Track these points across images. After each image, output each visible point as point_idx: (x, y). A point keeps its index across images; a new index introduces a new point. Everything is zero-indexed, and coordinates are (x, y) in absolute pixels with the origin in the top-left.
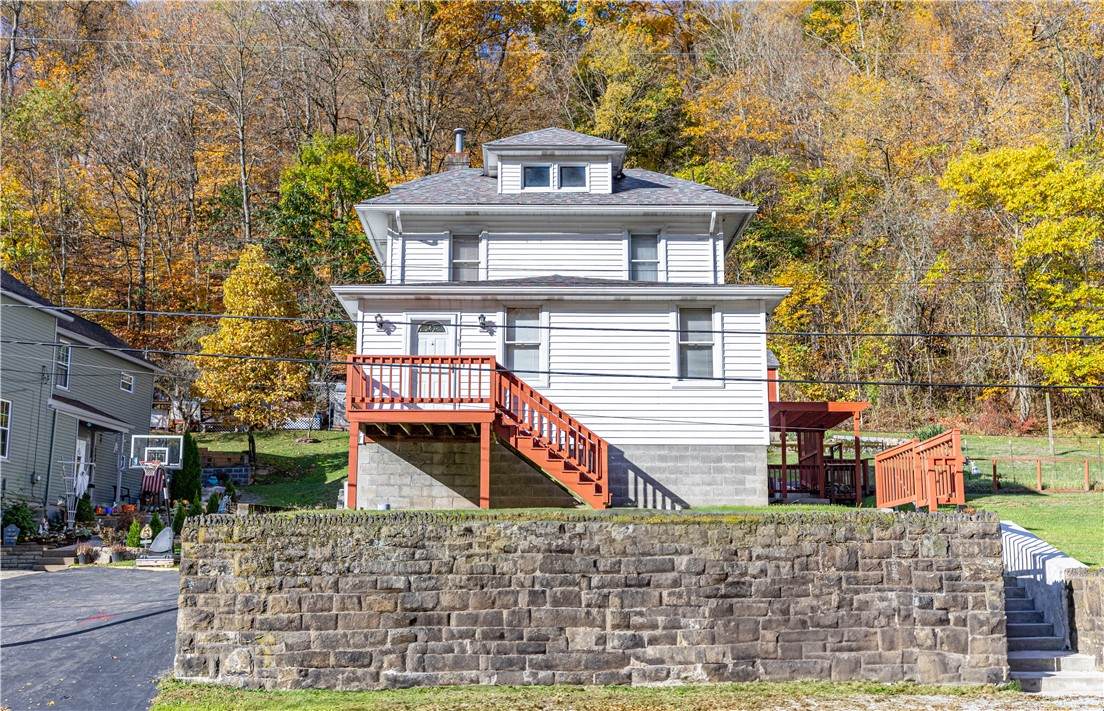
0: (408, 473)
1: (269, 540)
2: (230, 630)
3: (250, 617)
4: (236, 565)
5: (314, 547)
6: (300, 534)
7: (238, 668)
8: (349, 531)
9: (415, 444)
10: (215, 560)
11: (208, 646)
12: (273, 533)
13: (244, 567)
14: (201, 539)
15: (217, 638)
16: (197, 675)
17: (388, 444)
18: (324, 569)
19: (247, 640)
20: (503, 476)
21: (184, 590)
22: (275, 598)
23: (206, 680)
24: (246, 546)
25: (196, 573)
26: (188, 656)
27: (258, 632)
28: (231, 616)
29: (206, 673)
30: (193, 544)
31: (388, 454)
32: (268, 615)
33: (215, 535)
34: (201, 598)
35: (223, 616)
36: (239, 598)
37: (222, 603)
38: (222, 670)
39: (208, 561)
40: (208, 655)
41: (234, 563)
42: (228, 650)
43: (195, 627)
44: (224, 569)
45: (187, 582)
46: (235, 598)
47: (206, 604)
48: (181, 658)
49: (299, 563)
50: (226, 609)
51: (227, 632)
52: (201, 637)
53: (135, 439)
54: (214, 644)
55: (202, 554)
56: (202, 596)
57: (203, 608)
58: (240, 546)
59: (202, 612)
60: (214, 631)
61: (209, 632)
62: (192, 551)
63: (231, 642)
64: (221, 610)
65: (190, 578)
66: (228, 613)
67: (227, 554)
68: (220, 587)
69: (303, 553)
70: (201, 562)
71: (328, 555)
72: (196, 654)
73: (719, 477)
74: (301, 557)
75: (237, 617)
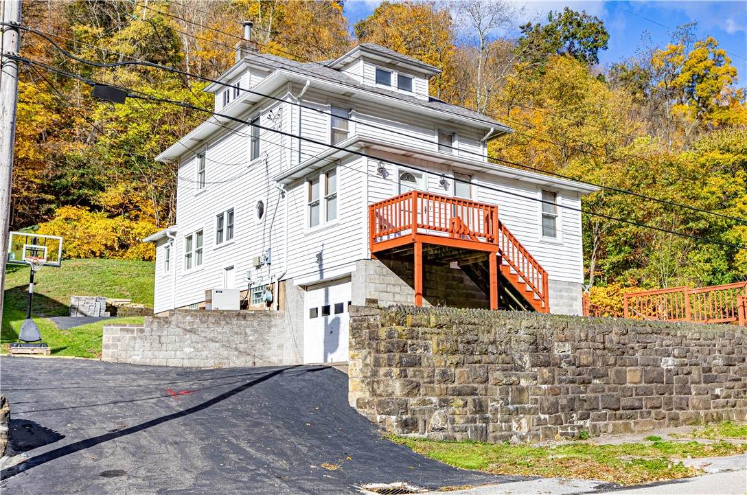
0: (399, 285)
1: (454, 327)
2: (432, 396)
3: (445, 386)
4: (435, 346)
5: (483, 333)
6: (474, 324)
7: (440, 425)
8: (503, 323)
9: (402, 263)
10: (419, 341)
11: (418, 409)
12: (457, 322)
13: (441, 347)
14: (409, 323)
15: (424, 402)
16: (411, 432)
17: (385, 261)
18: (490, 350)
19: (444, 403)
20: (454, 291)
21: (399, 365)
22: (460, 372)
23: (417, 435)
24: (440, 330)
25: (407, 351)
26: (404, 417)
27: (451, 397)
28: (432, 385)
29: (417, 431)
30: (403, 328)
31: (386, 269)
32: (456, 384)
33: (419, 321)
34: (410, 371)
35: (427, 385)
36: (437, 371)
37: (426, 375)
38: (429, 427)
39: (415, 342)
40: (417, 416)
41: (433, 343)
42: (431, 411)
43: (408, 394)
44: (426, 348)
45: (401, 358)
46: (433, 372)
47: (415, 376)
48: (400, 419)
49: (475, 345)
50: (428, 379)
51: (431, 398)
52: (412, 401)
53: (13, 235)
54: (422, 407)
55: (410, 336)
56: (411, 369)
57: (412, 379)
58: (436, 330)
59: (412, 382)
60: (421, 397)
61: (418, 398)
62: (404, 333)
63: (433, 405)
64: (425, 380)
65: (403, 355)
66: (430, 383)
67: (428, 336)
68: (425, 362)
69: (476, 338)
70: (409, 342)
71: (492, 340)
72: (409, 416)
73: (561, 302)
74: (476, 341)
75: (436, 385)
